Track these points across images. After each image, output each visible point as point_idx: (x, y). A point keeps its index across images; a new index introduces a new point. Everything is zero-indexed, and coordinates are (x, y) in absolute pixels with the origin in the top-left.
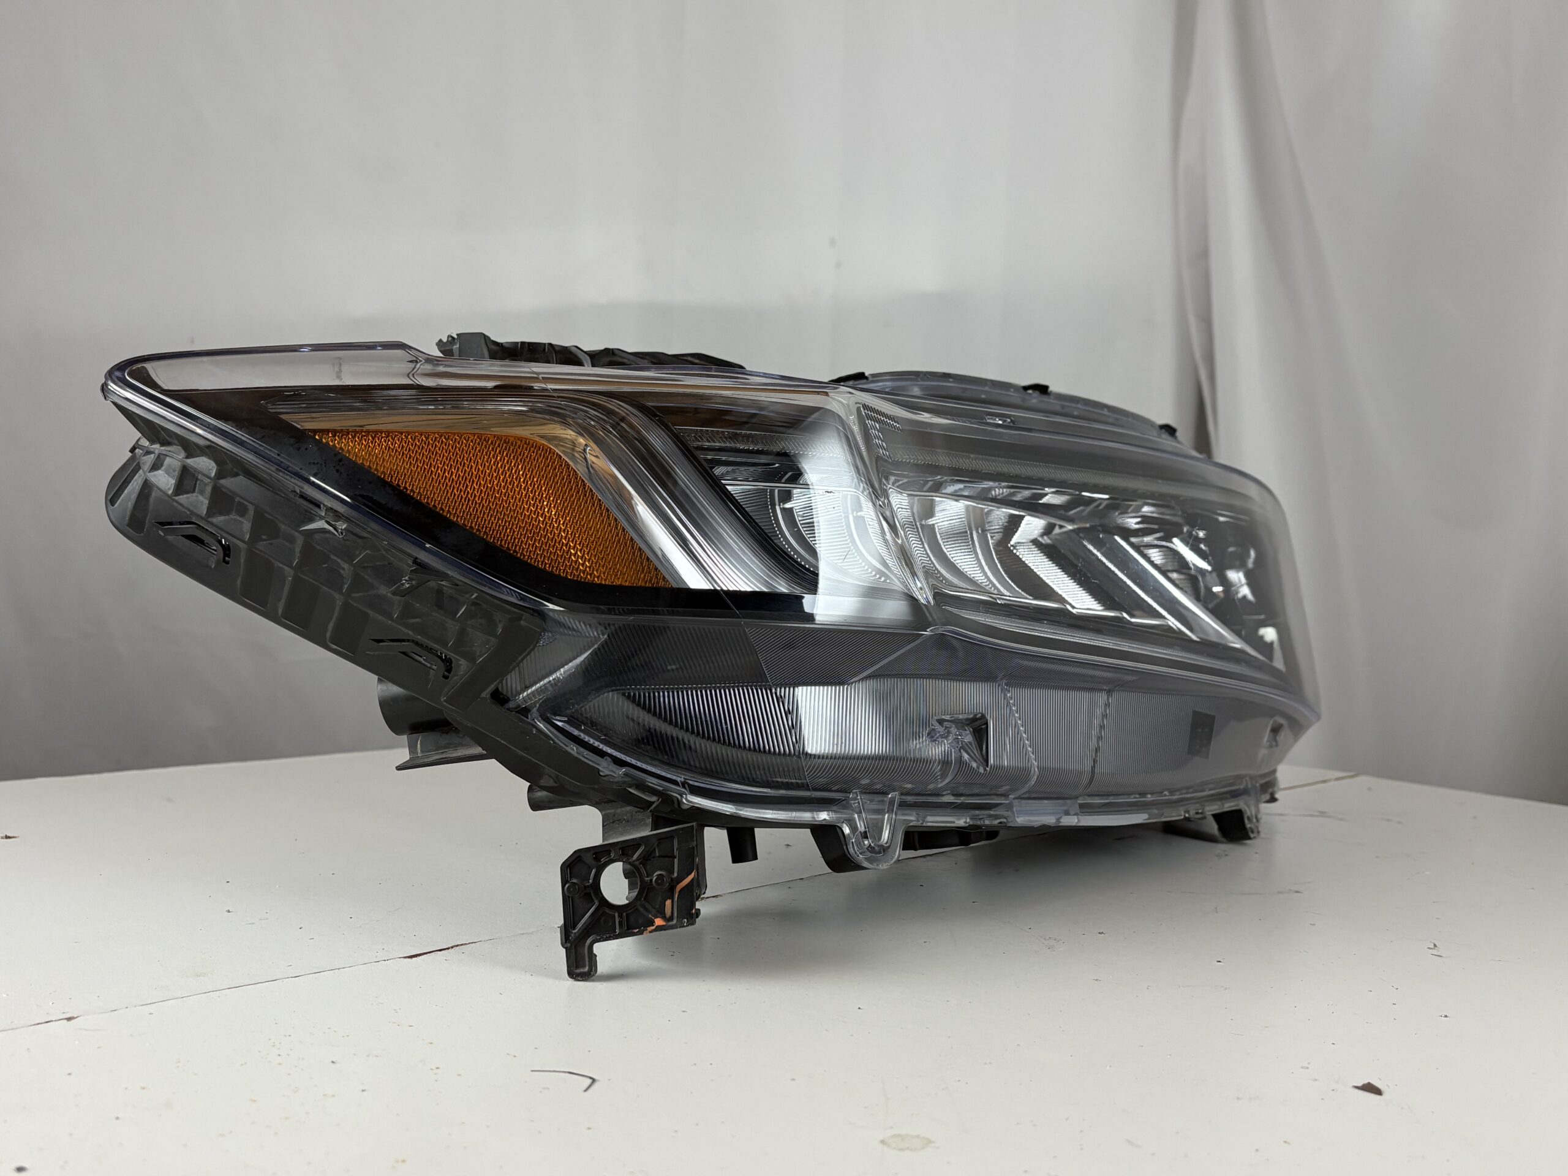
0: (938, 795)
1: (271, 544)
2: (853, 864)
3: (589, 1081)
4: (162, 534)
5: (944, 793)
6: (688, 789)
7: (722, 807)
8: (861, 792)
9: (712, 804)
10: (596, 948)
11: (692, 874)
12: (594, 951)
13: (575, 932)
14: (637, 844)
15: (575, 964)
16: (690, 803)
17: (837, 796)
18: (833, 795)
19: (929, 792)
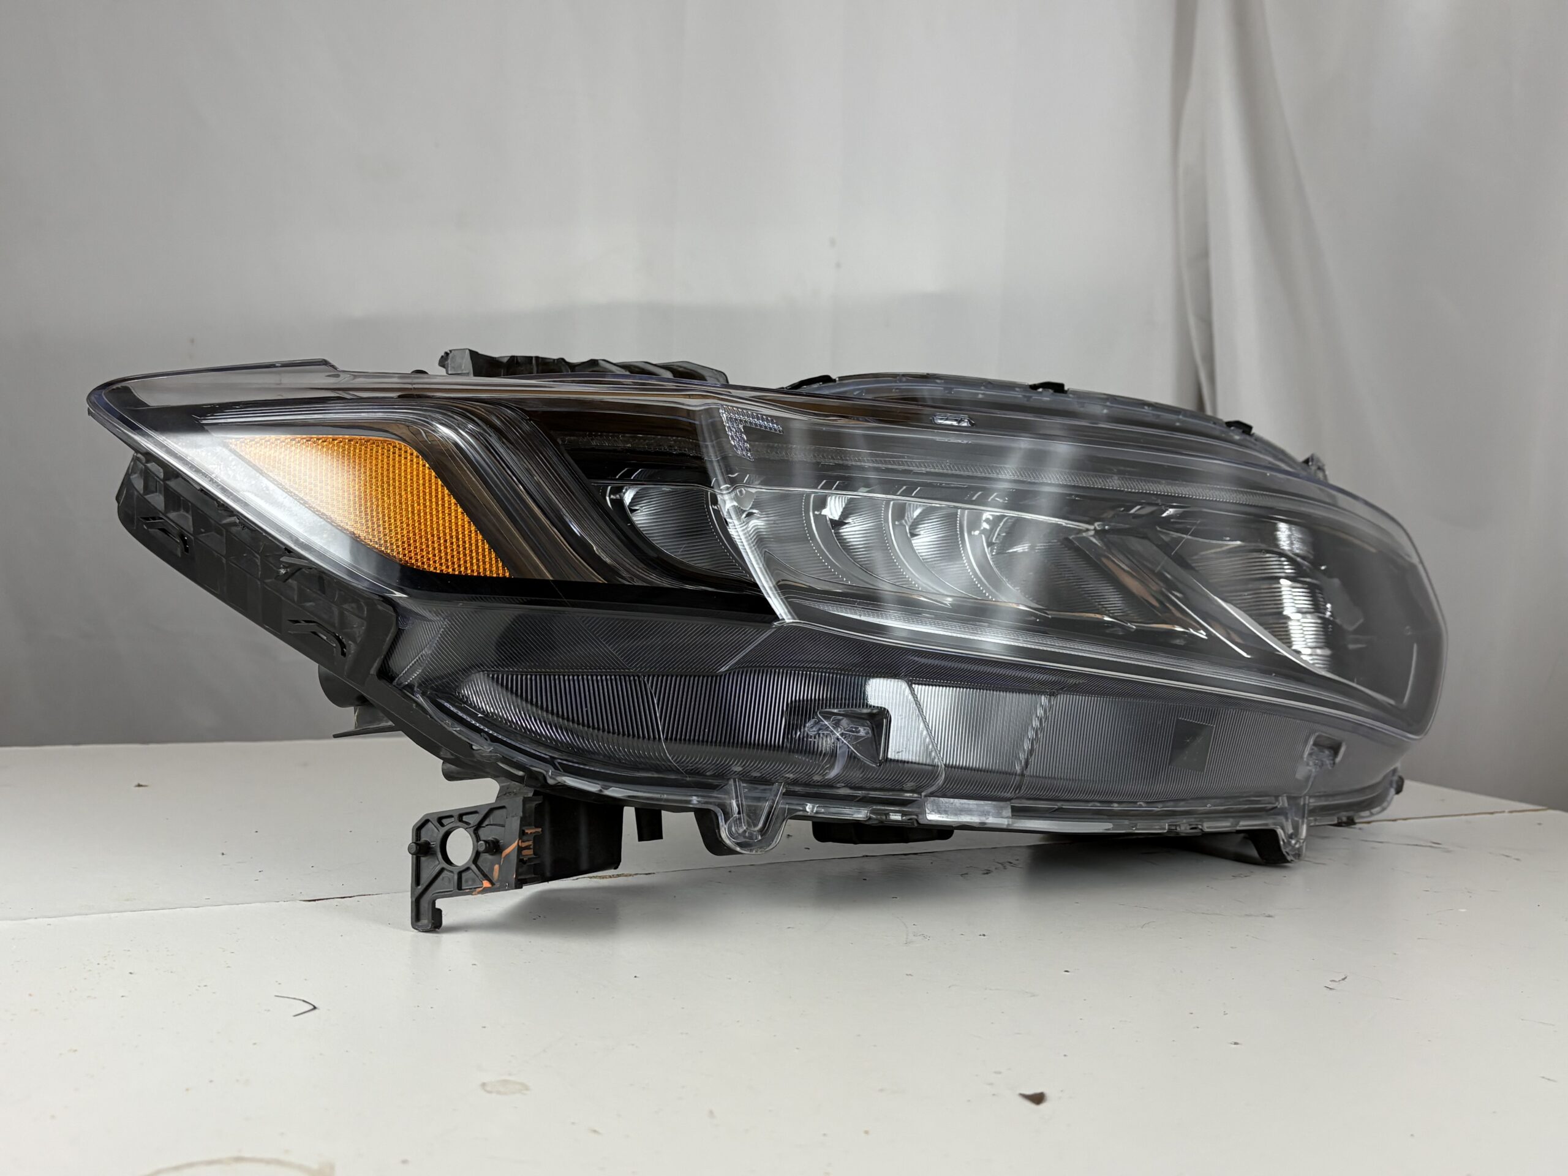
0: (832, 787)
1: (208, 536)
2: (725, 848)
3: (312, 1007)
4: (145, 527)
5: (838, 785)
6: (560, 768)
7: (589, 786)
8: (740, 779)
9: (580, 783)
10: (440, 904)
11: (516, 842)
12: (437, 906)
13: (420, 888)
14: (475, 812)
15: (417, 916)
16: (554, 779)
17: (715, 782)
18: (710, 781)
19: (819, 784)
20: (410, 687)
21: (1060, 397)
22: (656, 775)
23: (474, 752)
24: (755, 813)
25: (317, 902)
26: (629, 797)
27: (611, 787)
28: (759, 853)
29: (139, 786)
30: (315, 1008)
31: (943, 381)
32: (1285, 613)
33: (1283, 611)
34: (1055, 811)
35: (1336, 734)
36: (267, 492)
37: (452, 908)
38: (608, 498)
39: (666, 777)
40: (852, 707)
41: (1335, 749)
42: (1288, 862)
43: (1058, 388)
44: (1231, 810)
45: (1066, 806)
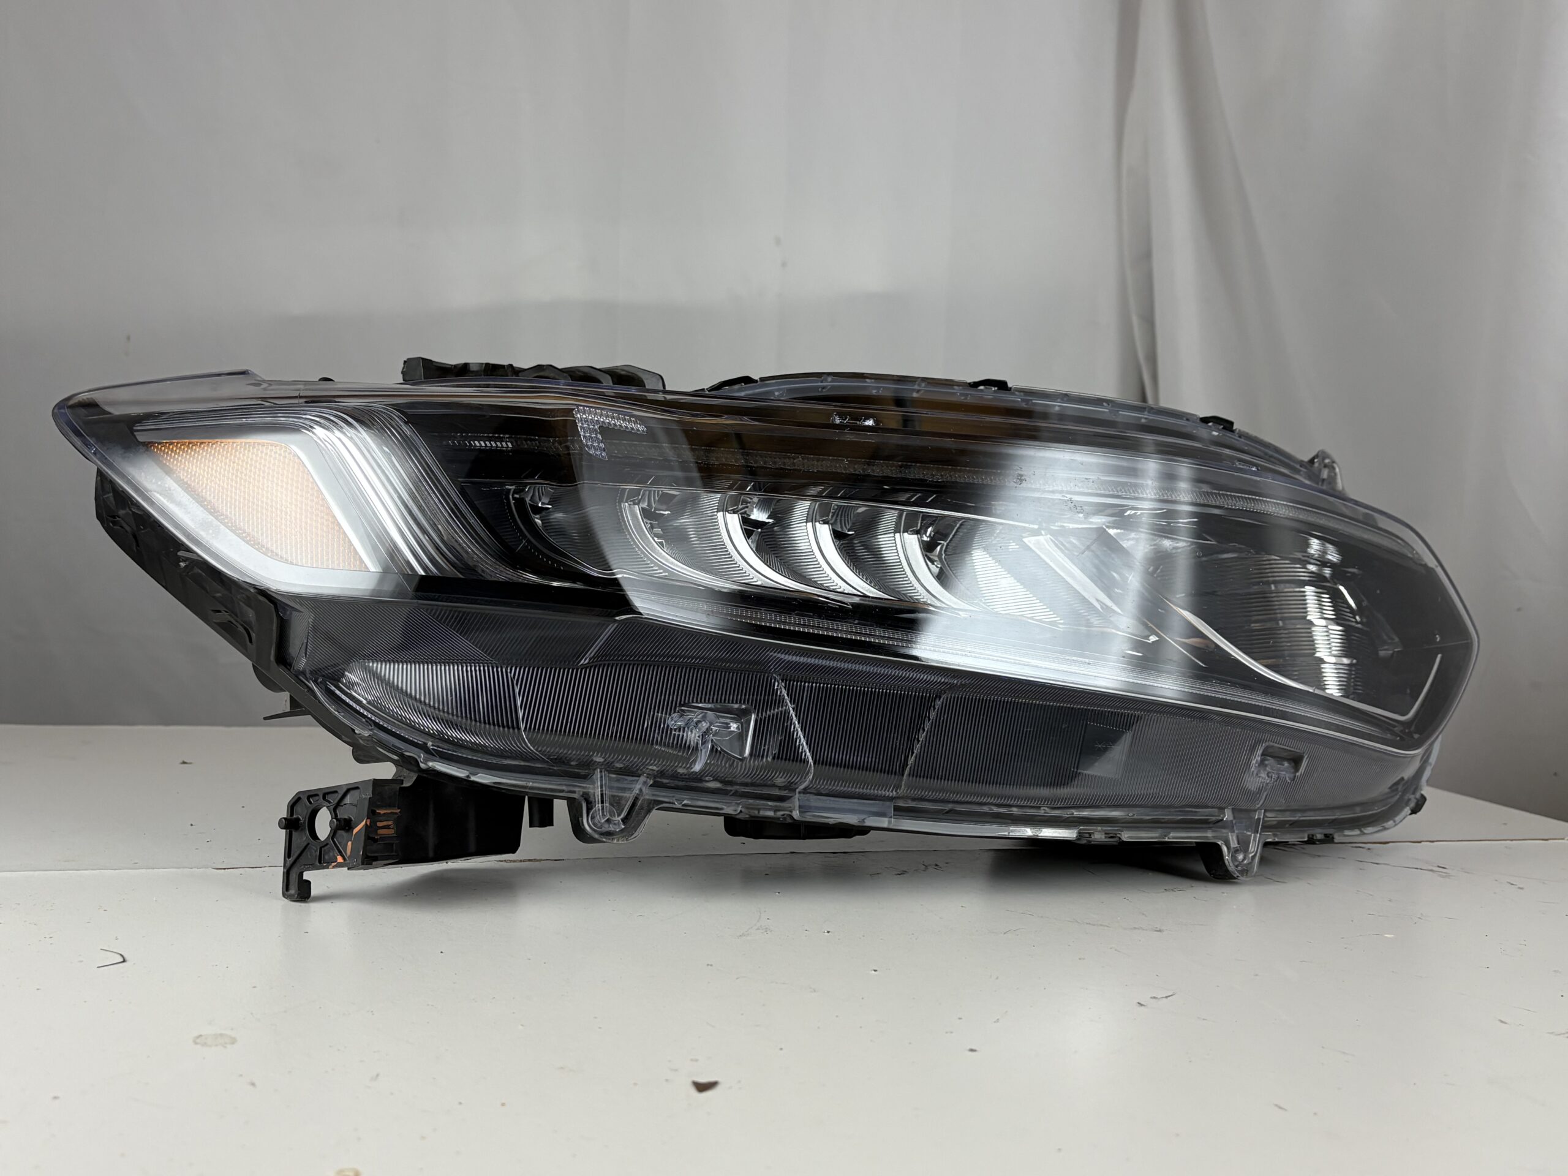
0: (697, 780)
2: (588, 836)
3: (122, 960)
5: (707, 779)
6: (434, 753)
7: (458, 771)
8: (606, 770)
9: (446, 767)
10: (307, 876)
11: (365, 821)
12: (305, 877)
13: (292, 859)
14: (336, 792)
15: (287, 886)
16: (426, 764)
17: (583, 772)
18: (576, 770)
19: (687, 777)
20: (303, 673)
21: (1004, 395)
22: (522, 763)
23: (356, 736)
24: (619, 803)
25: (226, 870)
26: (495, 783)
27: (479, 773)
28: (620, 842)
29: (184, 763)
30: (124, 961)
31: (873, 380)
32: (1309, 618)
33: (1306, 616)
34: (947, 813)
35: (1296, 747)
36: (169, 492)
37: (319, 879)
38: (511, 497)
39: (532, 765)
40: (725, 702)
41: (1296, 761)
42: (1235, 878)
43: (1002, 385)
44: (1163, 821)
45: (959, 808)
